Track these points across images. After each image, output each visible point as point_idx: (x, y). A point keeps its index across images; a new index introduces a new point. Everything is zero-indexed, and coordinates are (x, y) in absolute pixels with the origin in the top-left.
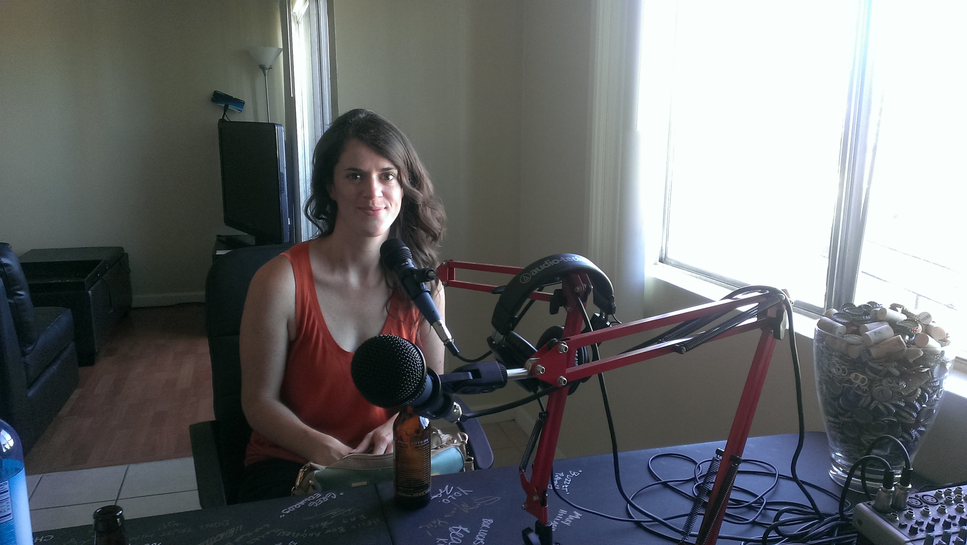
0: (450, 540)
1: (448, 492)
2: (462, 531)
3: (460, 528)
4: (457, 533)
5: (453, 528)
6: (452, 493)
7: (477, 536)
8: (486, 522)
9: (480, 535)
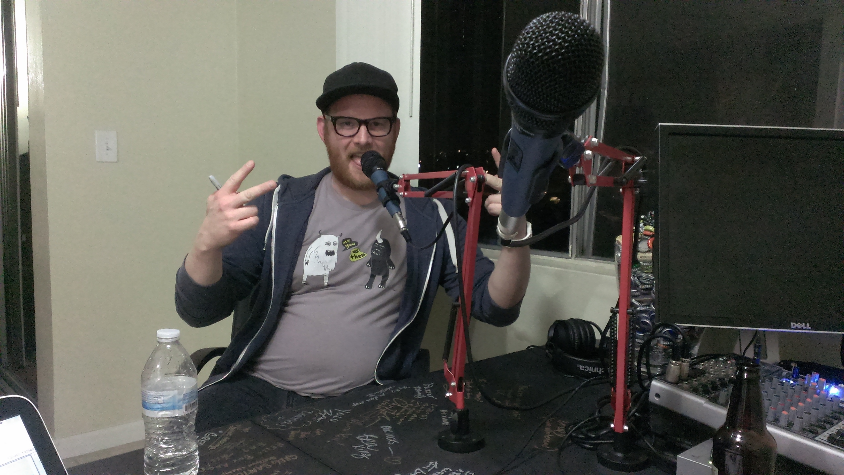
0: (366, 446)
1: (330, 414)
2: (369, 438)
3: (367, 436)
4: (367, 439)
5: (361, 437)
6: (334, 413)
7: (387, 439)
8: (385, 428)
9: (390, 438)
